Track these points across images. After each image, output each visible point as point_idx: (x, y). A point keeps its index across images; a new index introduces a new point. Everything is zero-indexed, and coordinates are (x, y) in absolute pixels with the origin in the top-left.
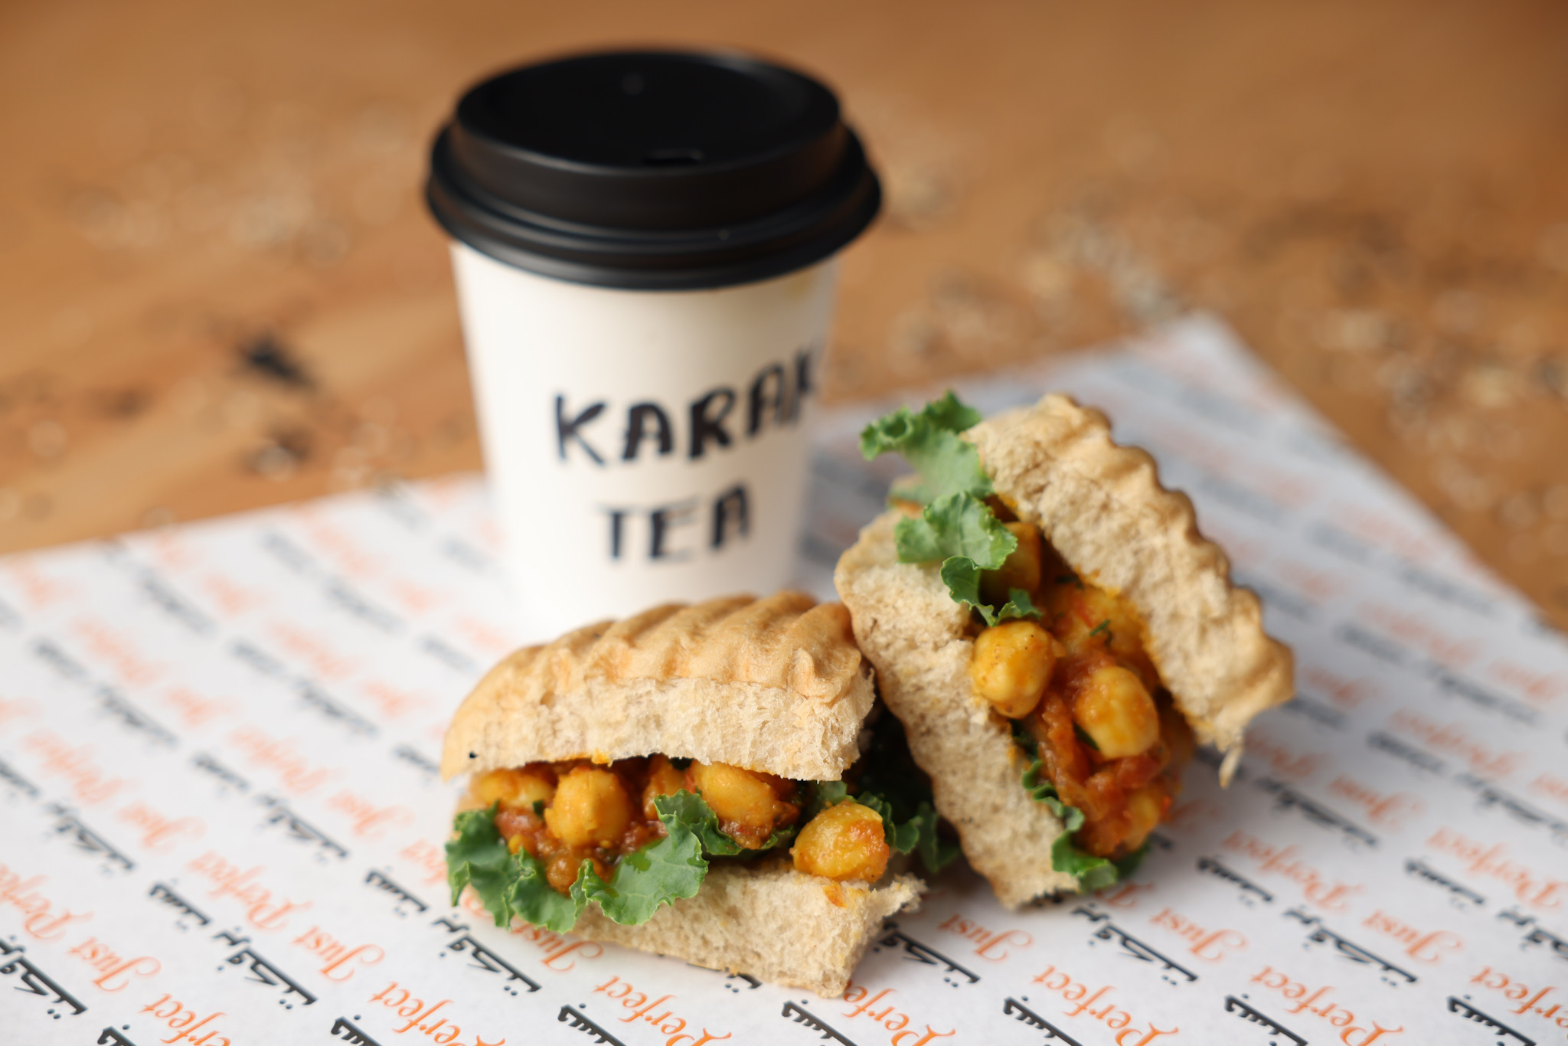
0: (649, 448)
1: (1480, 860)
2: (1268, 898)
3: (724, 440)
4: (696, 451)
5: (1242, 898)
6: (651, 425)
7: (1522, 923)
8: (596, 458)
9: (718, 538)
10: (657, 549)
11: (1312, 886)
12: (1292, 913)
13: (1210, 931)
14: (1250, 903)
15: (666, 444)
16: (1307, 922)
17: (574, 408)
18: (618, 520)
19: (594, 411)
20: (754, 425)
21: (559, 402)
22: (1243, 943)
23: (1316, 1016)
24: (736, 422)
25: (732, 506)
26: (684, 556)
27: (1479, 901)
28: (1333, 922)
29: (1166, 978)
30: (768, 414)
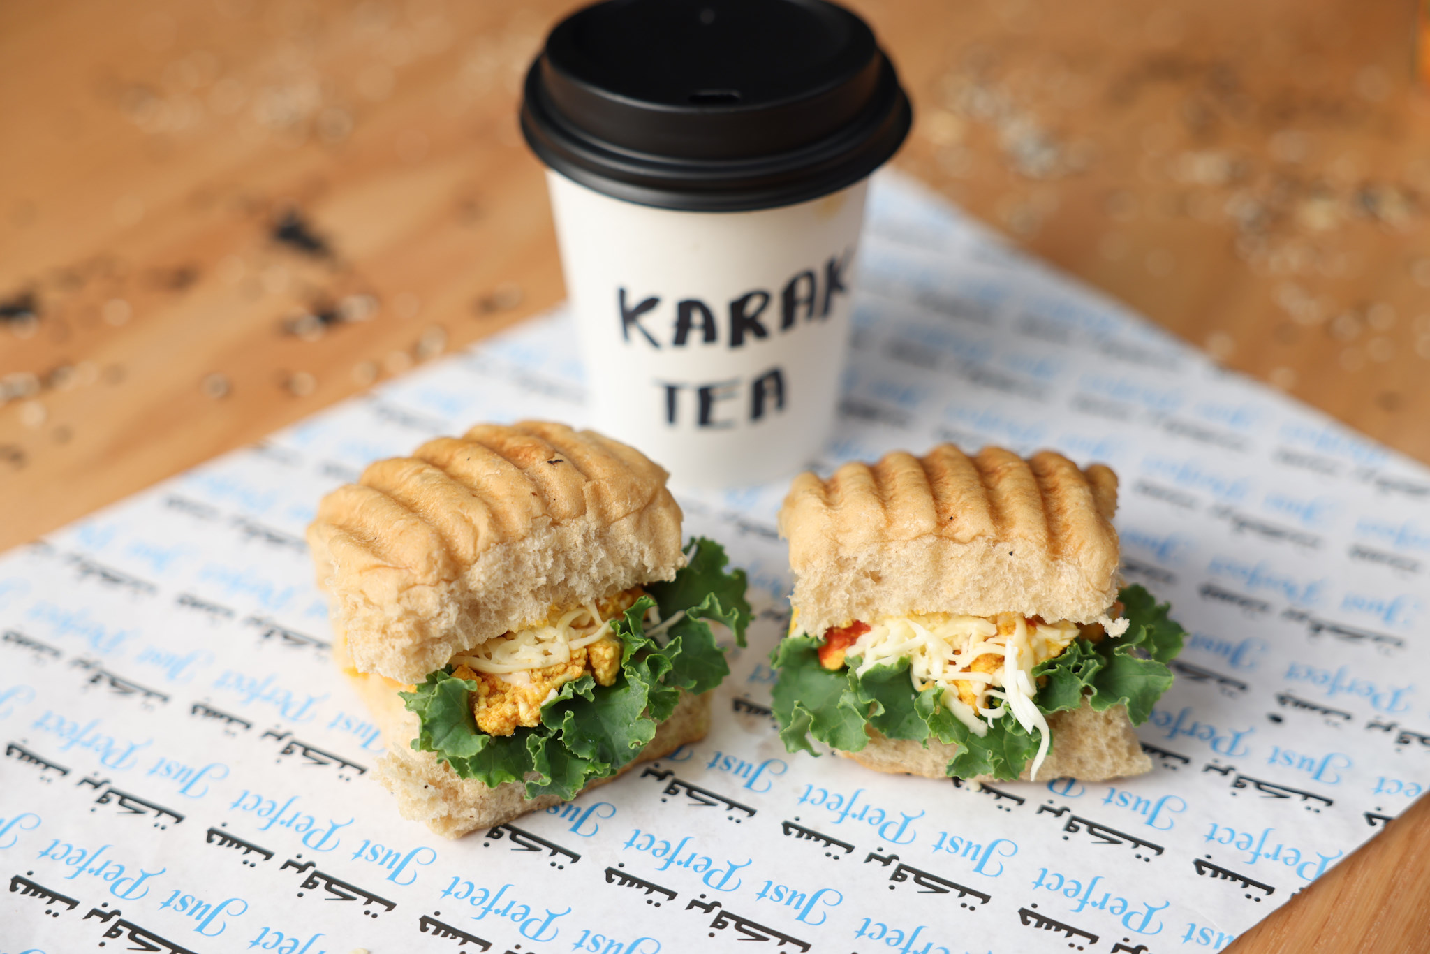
0: (695, 336)
4: (736, 340)
6: (697, 318)
8: (654, 342)
9: (757, 411)
10: (704, 418)
17: (633, 300)
18: (671, 392)
19: (650, 304)
20: (788, 321)
21: (622, 294)
24: (771, 318)
25: (769, 385)
26: (727, 425)
30: (801, 311)
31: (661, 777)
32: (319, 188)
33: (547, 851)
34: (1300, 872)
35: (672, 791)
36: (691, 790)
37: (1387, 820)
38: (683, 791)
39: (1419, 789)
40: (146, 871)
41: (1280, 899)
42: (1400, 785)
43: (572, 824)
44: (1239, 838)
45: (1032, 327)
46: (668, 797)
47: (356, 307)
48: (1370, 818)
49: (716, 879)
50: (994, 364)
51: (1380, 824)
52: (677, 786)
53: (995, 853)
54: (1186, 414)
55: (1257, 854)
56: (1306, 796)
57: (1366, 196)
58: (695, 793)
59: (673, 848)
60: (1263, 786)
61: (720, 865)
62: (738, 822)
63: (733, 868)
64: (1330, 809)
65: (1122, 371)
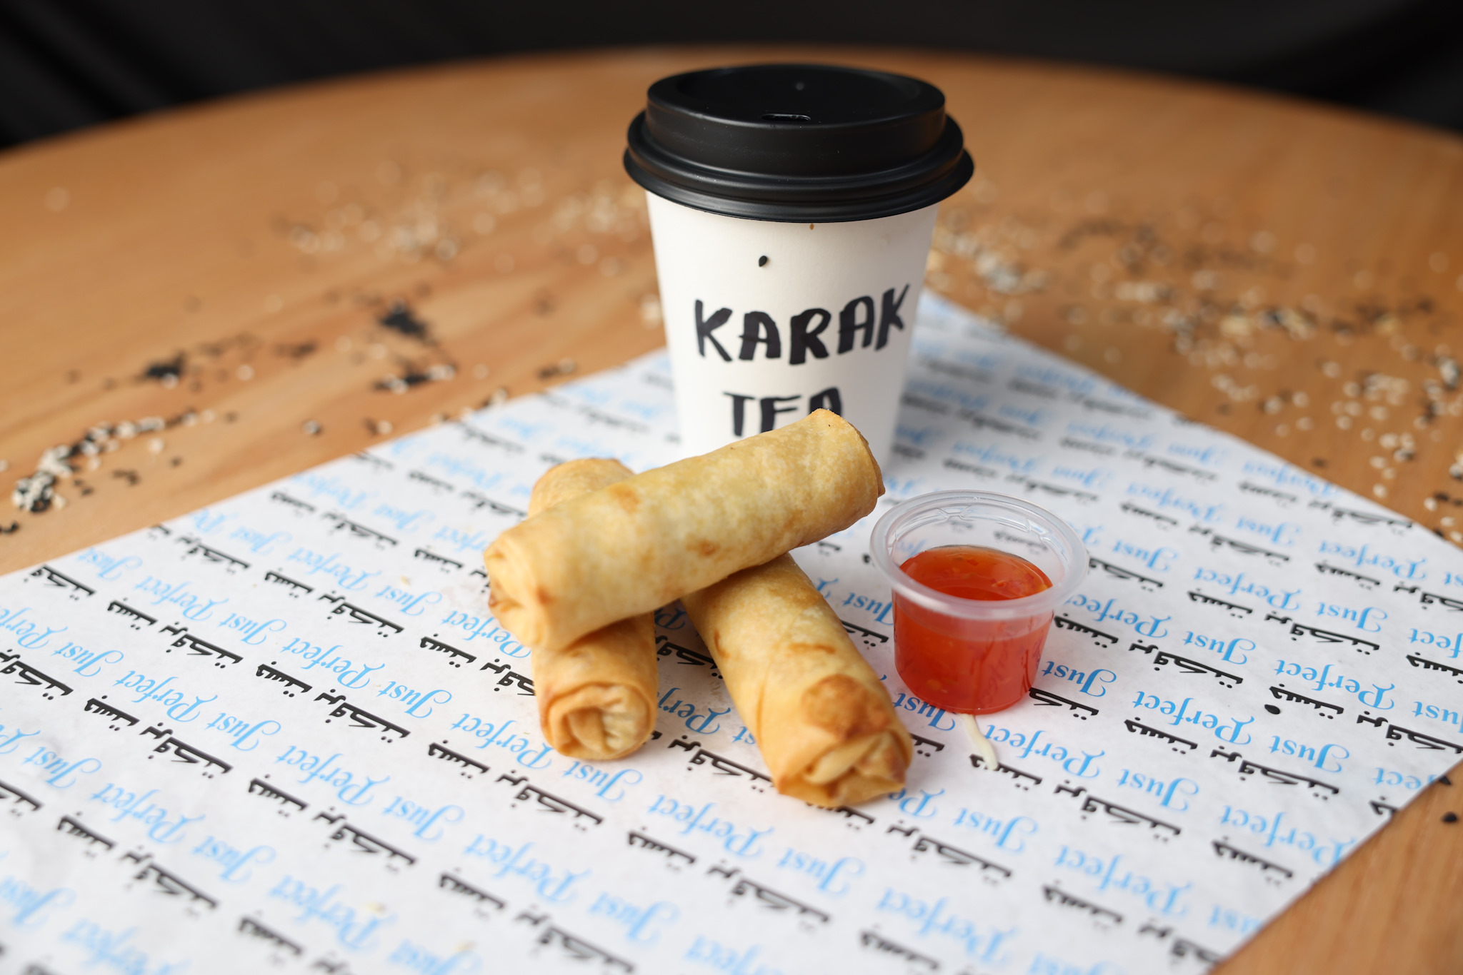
0: (760, 352)
3: (821, 352)
4: (797, 358)
6: (763, 331)
8: (725, 355)
10: (767, 425)
15: (774, 352)
17: (709, 311)
18: (739, 402)
19: (723, 316)
20: (845, 345)
21: (699, 306)
24: (830, 338)
25: (827, 398)
30: (859, 335)
31: (688, 748)
32: (425, 291)
33: (572, 813)
34: (1317, 856)
35: (698, 760)
36: (716, 760)
37: (1394, 811)
38: (709, 760)
39: (1418, 782)
40: (187, 816)
41: (1300, 885)
42: (1400, 779)
43: (599, 789)
44: (1252, 821)
45: (1019, 386)
46: (693, 766)
47: (439, 372)
48: (1376, 807)
49: (737, 845)
50: (991, 412)
51: (1386, 815)
52: (703, 756)
53: (1015, 831)
54: (1159, 452)
55: (1272, 838)
56: (1313, 783)
57: (1274, 315)
58: (720, 763)
59: (697, 812)
60: (1269, 773)
61: (742, 833)
62: (761, 791)
63: (755, 836)
64: (1336, 796)
65: (1099, 419)
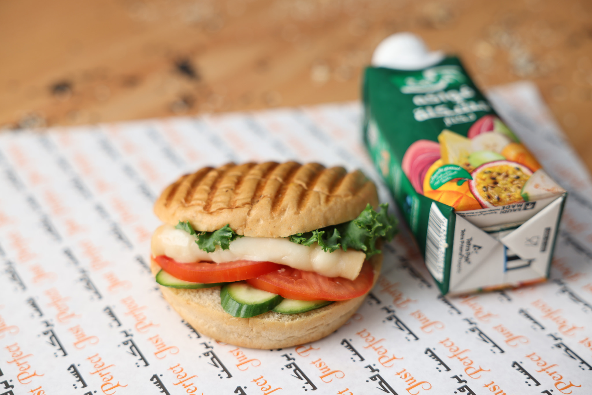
1: (549, 313)
2: (459, 313)
5: (449, 311)
7: (556, 339)
11: (478, 312)
12: (467, 320)
13: (432, 321)
14: (451, 313)
16: (471, 323)
22: (443, 327)
23: (458, 360)
27: (543, 328)
28: (481, 326)
29: (406, 338)
